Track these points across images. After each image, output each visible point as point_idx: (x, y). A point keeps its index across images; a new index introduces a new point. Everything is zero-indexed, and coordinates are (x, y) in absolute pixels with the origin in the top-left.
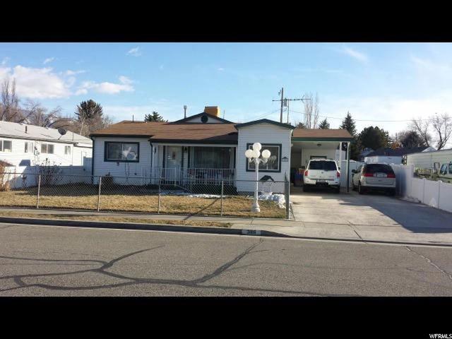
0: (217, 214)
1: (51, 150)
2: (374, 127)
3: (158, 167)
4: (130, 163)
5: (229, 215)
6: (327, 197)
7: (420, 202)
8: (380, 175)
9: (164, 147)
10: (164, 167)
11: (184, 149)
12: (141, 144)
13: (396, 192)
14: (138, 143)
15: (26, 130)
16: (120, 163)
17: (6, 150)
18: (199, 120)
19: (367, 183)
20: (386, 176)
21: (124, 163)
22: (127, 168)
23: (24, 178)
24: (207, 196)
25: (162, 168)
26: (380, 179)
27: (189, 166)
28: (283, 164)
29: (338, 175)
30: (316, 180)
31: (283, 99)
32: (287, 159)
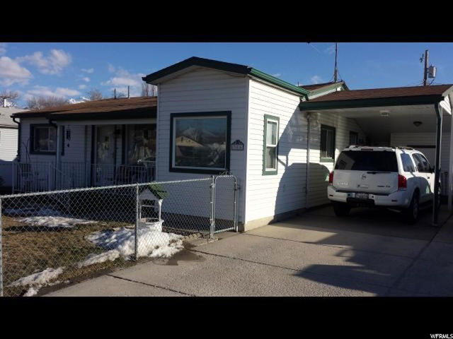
9: (94, 128)
11: (116, 132)
27: (123, 162)
28: (234, 154)
29: (402, 182)
30: (348, 192)
31: (428, 67)
32: (242, 145)
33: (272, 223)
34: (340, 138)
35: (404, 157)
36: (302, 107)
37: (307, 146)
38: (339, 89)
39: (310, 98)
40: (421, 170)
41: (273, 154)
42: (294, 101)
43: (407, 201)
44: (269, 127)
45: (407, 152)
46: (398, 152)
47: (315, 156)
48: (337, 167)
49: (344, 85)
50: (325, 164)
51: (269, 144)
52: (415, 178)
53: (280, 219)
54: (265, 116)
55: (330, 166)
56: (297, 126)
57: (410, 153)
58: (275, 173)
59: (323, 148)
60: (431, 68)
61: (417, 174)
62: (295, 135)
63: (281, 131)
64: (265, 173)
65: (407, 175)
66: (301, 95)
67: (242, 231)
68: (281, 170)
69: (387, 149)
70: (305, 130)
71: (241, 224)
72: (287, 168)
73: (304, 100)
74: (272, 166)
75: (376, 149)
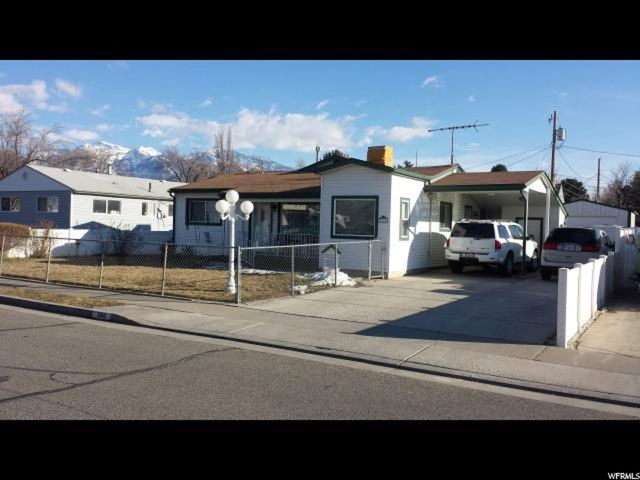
3: (244, 231)
8: (569, 247)
10: (250, 231)
11: (273, 207)
15: (150, 188)
17: (112, 212)
19: (546, 260)
20: (580, 248)
25: (247, 233)
26: (568, 255)
27: (279, 231)
28: (380, 226)
29: (498, 246)
30: (460, 253)
31: (557, 128)
32: (386, 219)
33: (405, 275)
34: (456, 211)
35: (501, 228)
36: (426, 189)
37: (429, 219)
38: (455, 171)
39: (432, 181)
40: (515, 238)
41: (406, 225)
42: (420, 185)
43: (502, 260)
44: (404, 205)
45: (503, 224)
46: (496, 224)
47: (435, 227)
48: (452, 235)
49: (459, 168)
50: (444, 234)
51: (403, 219)
52: (509, 244)
53: (411, 273)
54: (402, 199)
55: (447, 235)
56: (422, 204)
57: (506, 224)
58: (407, 239)
59: (442, 221)
60: (561, 129)
61: (511, 240)
62: (422, 210)
63: (411, 208)
64: (401, 239)
65: (502, 241)
66: (425, 180)
67: (386, 278)
68: (411, 237)
69: (489, 221)
70: (428, 206)
71: (386, 274)
72: (415, 236)
73: (427, 184)
74: (405, 234)
75: (480, 222)
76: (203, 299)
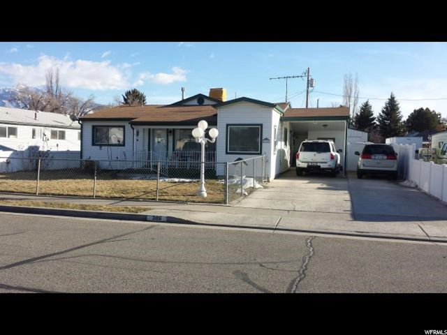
0: (153, 199)
1: (62, 136)
2: (425, 109)
3: (144, 150)
4: (112, 147)
5: (165, 200)
6: (314, 181)
7: (416, 187)
8: (378, 157)
9: (149, 129)
10: (149, 150)
11: (169, 132)
12: (126, 128)
13: (398, 175)
14: (124, 127)
15: (36, 117)
16: (103, 147)
17: (11, 136)
18: (195, 102)
19: (364, 165)
20: (386, 157)
21: (106, 147)
22: (110, 152)
23: (8, 163)
24: (176, 180)
25: (147, 152)
26: (379, 161)
27: (173, 150)
28: (264, 145)
29: (332, 157)
30: (308, 163)
31: (309, 79)
32: (268, 140)
33: (274, 179)
36: (281, 119)
37: (281, 140)
38: (288, 107)
41: (275, 144)
44: (275, 130)
46: (330, 143)
47: (283, 145)
50: (285, 150)
51: (275, 140)
54: (275, 126)
56: (279, 129)
59: (285, 141)
60: (312, 80)
62: (279, 134)
63: (277, 132)
65: (334, 154)
67: (269, 181)
69: (325, 141)
70: (281, 131)
71: (270, 178)
72: (277, 152)
73: (282, 116)
74: (275, 150)
76: (194, 202)
